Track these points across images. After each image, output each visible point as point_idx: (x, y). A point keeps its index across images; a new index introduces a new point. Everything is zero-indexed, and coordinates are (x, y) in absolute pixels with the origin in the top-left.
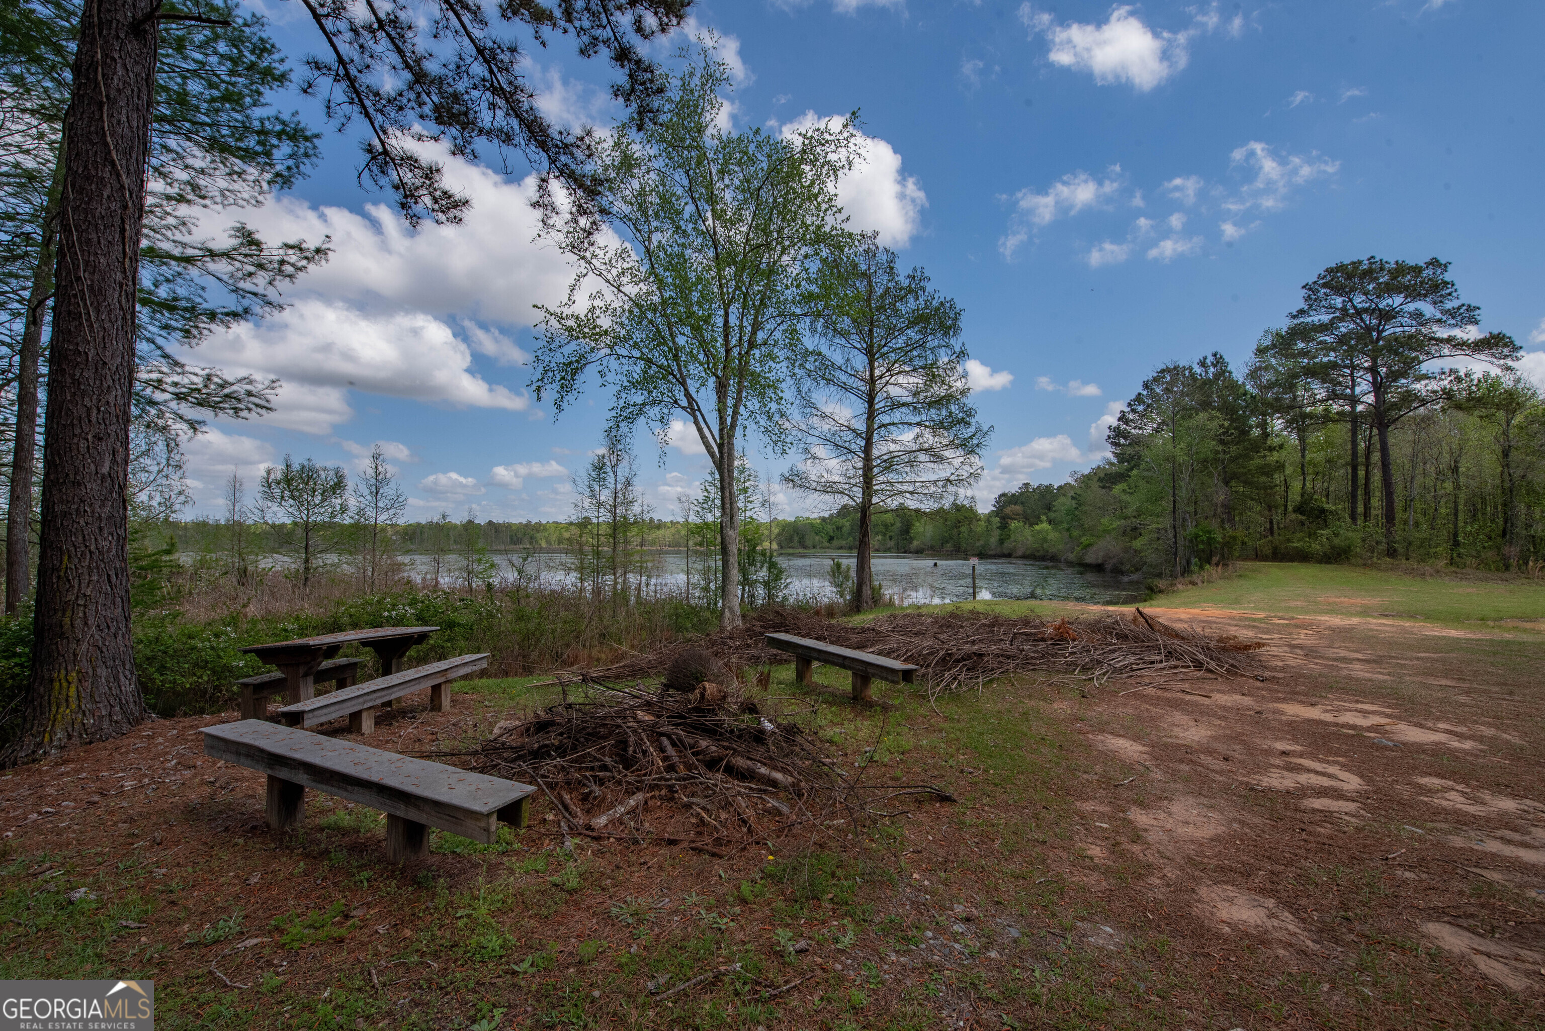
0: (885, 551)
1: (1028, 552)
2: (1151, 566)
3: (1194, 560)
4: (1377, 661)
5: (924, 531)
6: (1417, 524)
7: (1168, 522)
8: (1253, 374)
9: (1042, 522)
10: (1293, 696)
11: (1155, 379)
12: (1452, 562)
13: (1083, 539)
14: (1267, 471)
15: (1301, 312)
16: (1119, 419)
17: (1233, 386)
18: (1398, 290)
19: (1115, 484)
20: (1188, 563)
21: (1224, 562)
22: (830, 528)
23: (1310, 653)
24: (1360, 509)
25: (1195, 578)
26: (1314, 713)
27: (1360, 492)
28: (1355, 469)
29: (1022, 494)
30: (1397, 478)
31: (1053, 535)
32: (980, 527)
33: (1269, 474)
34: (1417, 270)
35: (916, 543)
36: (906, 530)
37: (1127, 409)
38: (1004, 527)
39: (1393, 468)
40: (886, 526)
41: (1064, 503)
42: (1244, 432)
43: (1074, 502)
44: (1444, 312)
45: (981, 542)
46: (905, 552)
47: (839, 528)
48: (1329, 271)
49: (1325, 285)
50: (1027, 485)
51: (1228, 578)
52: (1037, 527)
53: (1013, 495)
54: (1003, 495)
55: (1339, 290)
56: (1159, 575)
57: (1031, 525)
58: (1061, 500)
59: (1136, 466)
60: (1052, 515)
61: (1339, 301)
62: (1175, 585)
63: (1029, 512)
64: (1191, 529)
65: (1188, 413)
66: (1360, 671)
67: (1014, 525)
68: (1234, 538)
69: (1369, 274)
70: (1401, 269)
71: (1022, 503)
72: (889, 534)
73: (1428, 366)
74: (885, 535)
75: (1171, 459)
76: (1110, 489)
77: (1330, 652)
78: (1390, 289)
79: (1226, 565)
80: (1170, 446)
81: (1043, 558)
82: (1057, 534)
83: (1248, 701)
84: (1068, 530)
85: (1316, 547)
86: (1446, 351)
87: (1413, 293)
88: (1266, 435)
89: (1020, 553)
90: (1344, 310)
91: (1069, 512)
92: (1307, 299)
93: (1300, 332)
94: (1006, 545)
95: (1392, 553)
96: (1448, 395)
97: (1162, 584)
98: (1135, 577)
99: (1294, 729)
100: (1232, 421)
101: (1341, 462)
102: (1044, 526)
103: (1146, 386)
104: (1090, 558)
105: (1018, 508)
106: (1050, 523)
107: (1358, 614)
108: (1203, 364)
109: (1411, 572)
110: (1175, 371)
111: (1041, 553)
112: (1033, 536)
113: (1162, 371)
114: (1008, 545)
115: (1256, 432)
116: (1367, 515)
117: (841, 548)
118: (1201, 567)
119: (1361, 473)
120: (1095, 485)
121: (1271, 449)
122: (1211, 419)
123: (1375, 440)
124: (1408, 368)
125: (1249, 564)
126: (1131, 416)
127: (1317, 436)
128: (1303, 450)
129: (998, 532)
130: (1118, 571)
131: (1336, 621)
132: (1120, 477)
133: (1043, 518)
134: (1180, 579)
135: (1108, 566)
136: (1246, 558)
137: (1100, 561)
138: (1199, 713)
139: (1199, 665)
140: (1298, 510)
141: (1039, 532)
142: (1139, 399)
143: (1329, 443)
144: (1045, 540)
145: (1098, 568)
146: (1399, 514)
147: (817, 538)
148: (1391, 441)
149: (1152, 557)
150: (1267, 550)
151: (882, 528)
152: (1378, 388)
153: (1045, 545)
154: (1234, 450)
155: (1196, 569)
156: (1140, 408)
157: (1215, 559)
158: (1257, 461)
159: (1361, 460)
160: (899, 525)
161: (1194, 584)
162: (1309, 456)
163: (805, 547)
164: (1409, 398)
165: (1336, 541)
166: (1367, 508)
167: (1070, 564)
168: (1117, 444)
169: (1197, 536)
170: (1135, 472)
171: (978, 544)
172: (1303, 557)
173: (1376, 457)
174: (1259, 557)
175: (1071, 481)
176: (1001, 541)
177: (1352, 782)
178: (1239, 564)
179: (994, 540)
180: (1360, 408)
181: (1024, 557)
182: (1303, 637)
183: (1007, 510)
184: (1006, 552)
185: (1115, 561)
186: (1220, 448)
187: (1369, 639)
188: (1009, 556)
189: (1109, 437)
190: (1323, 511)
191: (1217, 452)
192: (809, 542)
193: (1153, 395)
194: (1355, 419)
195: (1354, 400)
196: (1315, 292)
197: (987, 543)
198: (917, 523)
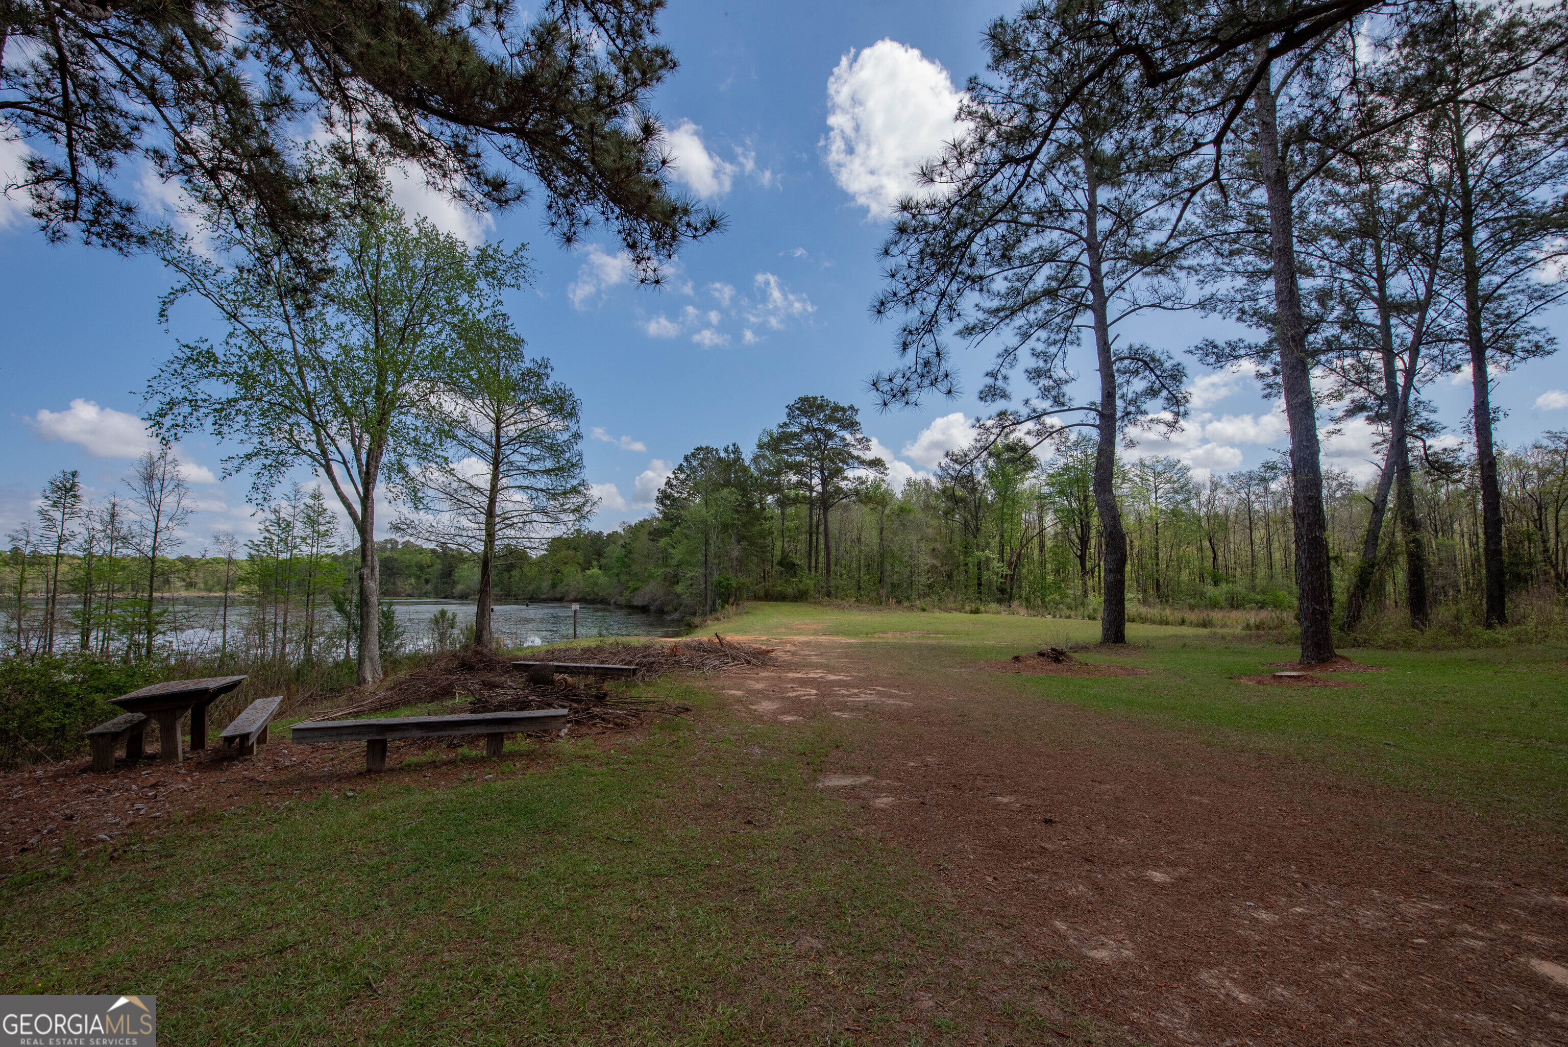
0: (420, 596)
1: (579, 596)
2: (686, 606)
3: (718, 602)
4: (821, 655)
5: (471, 574)
6: (841, 575)
7: (700, 571)
8: (755, 460)
9: (593, 567)
10: (790, 671)
11: (693, 455)
12: (857, 601)
13: (631, 584)
14: (763, 535)
15: (785, 424)
16: (666, 484)
17: (745, 470)
18: (837, 421)
19: (662, 537)
20: (714, 603)
21: (737, 603)
23: (794, 654)
24: (813, 564)
25: (719, 615)
26: (799, 675)
27: (813, 551)
28: (811, 536)
29: (573, 540)
30: (832, 543)
31: (603, 579)
32: (531, 570)
33: (764, 538)
34: (843, 410)
35: (459, 588)
36: (447, 574)
37: (672, 476)
38: (556, 570)
39: (830, 536)
40: (421, 568)
41: (614, 552)
42: (750, 505)
43: (623, 549)
44: (856, 440)
45: (535, 586)
46: (445, 597)
48: (801, 399)
49: (798, 409)
50: (578, 531)
51: (740, 614)
52: (588, 572)
53: (565, 540)
54: (555, 539)
55: (804, 413)
56: (694, 614)
57: (583, 570)
58: (612, 547)
59: (678, 524)
60: (603, 561)
61: (805, 421)
62: (706, 621)
63: (582, 558)
64: (716, 577)
65: (718, 487)
66: (814, 659)
67: (566, 569)
68: (743, 584)
69: (821, 408)
70: (836, 408)
71: (574, 548)
72: (424, 577)
73: (850, 473)
74: (419, 577)
75: (704, 522)
76: (657, 541)
77: (803, 653)
78: (831, 419)
79: (738, 605)
80: (704, 511)
81: (593, 602)
82: (607, 579)
83: (773, 674)
84: (618, 575)
85: (790, 590)
86: (856, 465)
87: (843, 427)
88: (763, 509)
89: (571, 597)
90: (807, 427)
91: (619, 559)
92: (789, 415)
93: (785, 437)
94: (558, 589)
95: (829, 594)
96: (857, 492)
97: (696, 620)
98: (675, 616)
99: (793, 680)
100: (743, 496)
101: (803, 530)
102: (595, 571)
103: (686, 459)
104: (638, 601)
105: (571, 552)
106: (601, 568)
107: (813, 634)
108: (726, 450)
109: (838, 607)
110: (708, 450)
111: (592, 596)
112: (584, 581)
113: (698, 449)
114: (560, 589)
115: (758, 506)
116: (816, 568)
118: (723, 607)
119: (814, 538)
120: (644, 537)
121: (766, 519)
122: (732, 493)
123: (822, 516)
124: (838, 472)
125: (751, 604)
126: (674, 482)
127: (791, 510)
128: (783, 519)
129: (551, 576)
130: (661, 612)
131: (803, 639)
132: (667, 532)
133: (595, 563)
134: (709, 617)
135: (653, 608)
136: (749, 599)
137: (645, 604)
138: (757, 680)
139: (749, 663)
140: (780, 563)
141: (591, 576)
142: (681, 468)
143: (797, 516)
144: (596, 584)
145: (644, 609)
146: (833, 568)
148: (829, 518)
149: (686, 599)
150: (762, 593)
151: (415, 570)
152: (824, 482)
153: (596, 589)
154: (745, 519)
155: (719, 608)
156: (682, 476)
157: (731, 600)
158: (757, 528)
159: (814, 529)
160: (438, 566)
161: (718, 619)
162: (786, 523)
164: (838, 490)
165: (801, 586)
166: (817, 563)
167: (618, 606)
168: (662, 504)
169: (720, 582)
170: (677, 529)
171: (530, 588)
172: (782, 598)
173: (822, 528)
174: (757, 598)
175: (620, 530)
176: (554, 586)
177: (814, 692)
178: (746, 603)
179: (546, 585)
180: (814, 494)
181: (576, 600)
182: (788, 647)
183: (560, 554)
184: (558, 596)
185: (658, 603)
186: (736, 516)
187: (818, 645)
188: (561, 599)
190: (794, 565)
191: (734, 519)
193: (691, 468)
194: (811, 502)
195: (811, 489)
196: (793, 411)
197: (539, 588)
198: (461, 566)
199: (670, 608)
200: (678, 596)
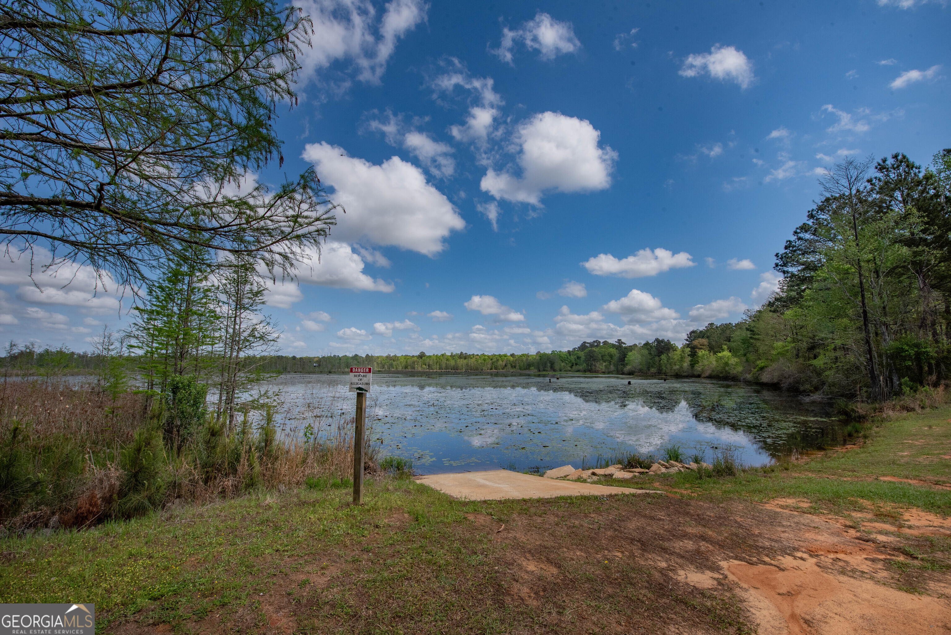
0: (609, 373)
1: (713, 374)
2: (832, 385)
5: (634, 359)
7: (856, 336)
9: (723, 350)
11: (821, 209)
13: (758, 362)
16: (786, 248)
20: (891, 383)
22: (572, 358)
25: (909, 401)
29: (707, 331)
31: (733, 361)
32: (676, 356)
35: (629, 368)
36: (623, 358)
37: (793, 238)
38: (693, 354)
41: (738, 335)
43: (749, 332)
45: (678, 367)
47: (579, 358)
50: (712, 324)
52: (720, 355)
53: (701, 332)
54: (693, 332)
56: (852, 397)
57: (715, 353)
58: (738, 333)
60: (733, 344)
62: (881, 410)
63: (714, 343)
64: (889, 343)
67: (700, 353)
71: (708, 337)
72: (612, 361)
74: (610, 362)
82: (736, 360)
84: (745, 355)
89: (707, 374)
91: (745, 341)
97: (859, 407)
98: (817, 397)
102: (726, 353)
103: (811, 216)
104: (765, 378)
105: (705, 341)
106: (730, 351)
111: (724, 375)
112: (717, 361)
113: (826, 201)
114: (697, 368)
117: (578, 371)
118: (913, 389)
129: (690, 358)
132: (791, 300)
133: (725, 347)
134: (886, 403)
135: (784, 385)
137: (775, 381)
141: (721, 358)
142: (804, 227)
144: (726, 364)
145: (774, 387)
147: (563, 364)
149: (832, 377)
151: (607, 358)
153: (727, 368)
155: (905, 390)
156: (809, 236)
157: (931, 379)
160: (618, 355)
163: (555, 371)
167: (748, 383)
168: (785, 272)
169: (900, 350)
171: (675, 368)
175: (744, 317)
176: (692, 365)
179: (686, 365)
181: (710, 377)
183: (696, 342)
184: (696, 373)
185: (791, 380)
188: (699, 376)
189: (777, 265)
192: (557, 367)
193: (819, 223)
197: (681, 367)
198: (630, 354)
199: (807, 386)
200: (818, 373)
